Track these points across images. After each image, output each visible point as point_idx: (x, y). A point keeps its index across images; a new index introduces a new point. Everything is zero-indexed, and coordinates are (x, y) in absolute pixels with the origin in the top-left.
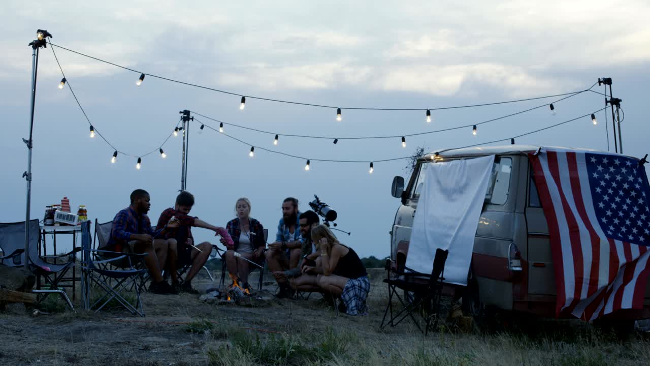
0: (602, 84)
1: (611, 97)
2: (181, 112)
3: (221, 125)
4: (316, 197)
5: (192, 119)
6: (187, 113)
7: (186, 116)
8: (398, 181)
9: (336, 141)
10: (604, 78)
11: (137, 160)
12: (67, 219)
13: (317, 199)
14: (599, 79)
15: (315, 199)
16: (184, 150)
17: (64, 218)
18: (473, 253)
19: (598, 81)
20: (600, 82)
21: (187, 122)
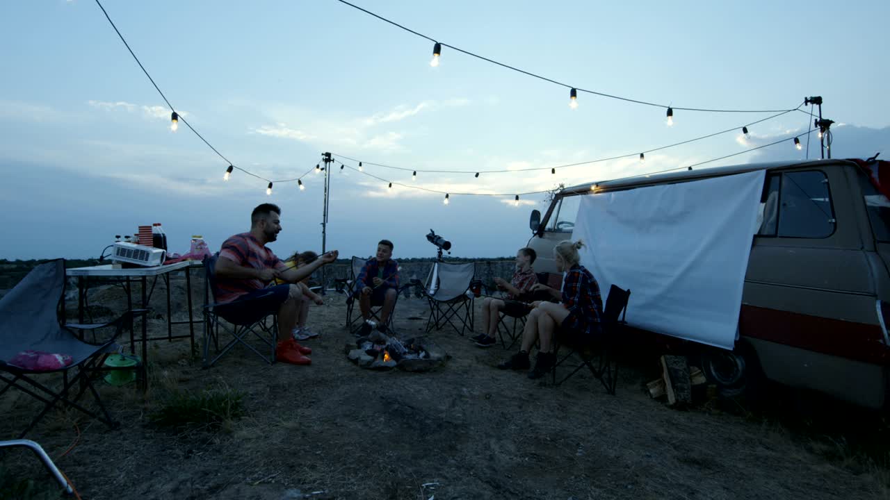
0: (809, 103)
1: (820, 117)
2: (323, 154)
3: (360, 165)
4: (431, 230)
5: (333, 160)
6: (328, 155)
7: (328, 158)
8: (535, 214)
9: (477, 175)
10: (812, 98)
11: (268, 185)
12: (135, 257)
13: (433, 232)
14: (806, 98)
15: (430, 232)
16: (325, 192)
17: (129, 256)
18: (742, 306)
19: (804, 100)
20: (807, 101)
21: (328, 163)
